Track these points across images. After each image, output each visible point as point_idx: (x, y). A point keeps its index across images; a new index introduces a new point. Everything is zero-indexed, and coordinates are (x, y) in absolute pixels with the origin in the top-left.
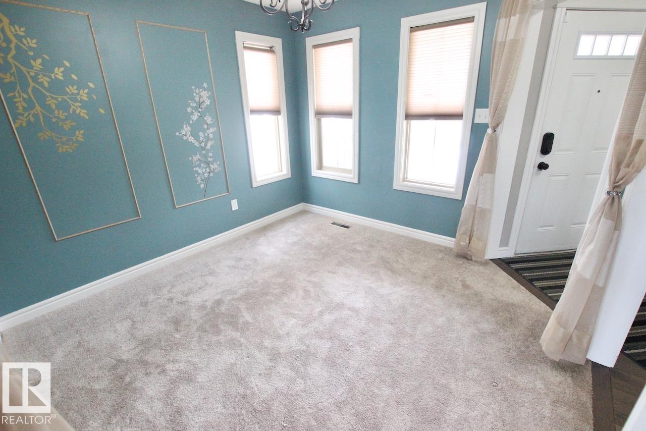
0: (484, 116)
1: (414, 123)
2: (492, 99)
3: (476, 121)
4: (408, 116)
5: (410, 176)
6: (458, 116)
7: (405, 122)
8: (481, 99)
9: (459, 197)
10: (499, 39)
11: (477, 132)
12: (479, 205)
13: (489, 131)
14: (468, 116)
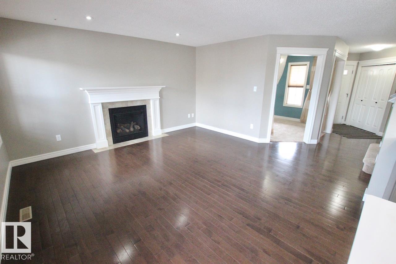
0: (308, 87)
1: (290, 88)
2: (310, 84)
3: (307, 88)
4: (289, 86)
5: (288, 103)
6: (302, 87)
7: (288, 88)
8: (308, 83)
9: (302, 108)
10: (312, 70)
11: (307, 91)
12: (307, 108)
13: (309, 90)
14: (305, 87)
